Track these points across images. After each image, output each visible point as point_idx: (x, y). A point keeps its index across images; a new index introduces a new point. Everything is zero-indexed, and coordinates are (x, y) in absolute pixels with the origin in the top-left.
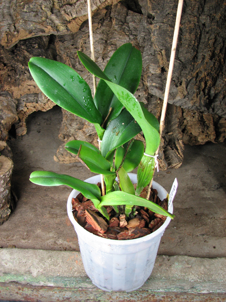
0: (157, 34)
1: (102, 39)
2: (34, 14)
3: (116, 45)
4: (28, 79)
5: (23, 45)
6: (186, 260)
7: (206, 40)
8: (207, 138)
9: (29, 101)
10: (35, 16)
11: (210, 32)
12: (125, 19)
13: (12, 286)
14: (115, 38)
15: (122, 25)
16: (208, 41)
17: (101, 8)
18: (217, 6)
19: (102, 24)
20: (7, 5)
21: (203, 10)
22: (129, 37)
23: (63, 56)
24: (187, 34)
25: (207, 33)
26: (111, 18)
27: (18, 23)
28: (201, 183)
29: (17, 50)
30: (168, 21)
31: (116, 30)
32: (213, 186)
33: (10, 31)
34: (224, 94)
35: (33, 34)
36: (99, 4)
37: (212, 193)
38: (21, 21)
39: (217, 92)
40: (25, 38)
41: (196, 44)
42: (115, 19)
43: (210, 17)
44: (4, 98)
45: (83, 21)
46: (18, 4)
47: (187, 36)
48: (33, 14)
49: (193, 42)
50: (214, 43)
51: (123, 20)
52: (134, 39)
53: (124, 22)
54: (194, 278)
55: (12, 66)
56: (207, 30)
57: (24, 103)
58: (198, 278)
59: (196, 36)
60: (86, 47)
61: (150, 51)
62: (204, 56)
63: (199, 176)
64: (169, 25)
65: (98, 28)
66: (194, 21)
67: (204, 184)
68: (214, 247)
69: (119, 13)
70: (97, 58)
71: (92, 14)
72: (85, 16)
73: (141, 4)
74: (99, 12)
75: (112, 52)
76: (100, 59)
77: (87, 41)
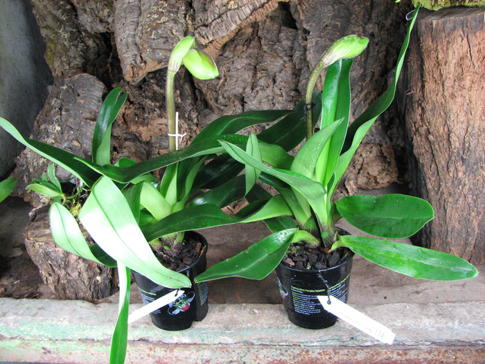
0: (313, 51)
1: (250, 64)
2: (164, 40)
3: (267, 70)
4: (159, 117)
5: (152, 78)
7: (376, 53)
9: (162, 147)
10: (165, 43)
11: (380, 43)
12: (277, 37)
13: (142, 345)
14: (265, 62)
15: (273, 45)
16: (378, 54)
17: (243, 27)
18: (387, 11)
19: (248, 46)
20: (132, 33)
21: (370, 16)
22: (283, 59)
23: (203, 90)
25: (377, 44)
26: (259, 37)
27: (146, 53)
29: (146, 85)
30: (326, 34)
31: (265, 52)
33: (136, 63)
35: (163, 63)
36: (239, 22)
38: (148, 50)
39: (392, 115)
40: (153, 70)
42: (264, 39)
43: (378, 24)
44: (132, 143)
45: (223, 44)
46: (144, 31)
48: (162, 40)
50: (386, 57)
51: (274, 39)
52: (289, 60)
53: (275, 42)
55: (139, 104)
56: (376, 40)
57: (157, 151)
60: (230, 76)
62: (374, 73)
64: (329, 39)
65: (243, 51)
66: (358, 31)
68: (385, 297)
69: (268, 31)
70: (244, 89)
71: (233, 35)
72: (223, 37)
73: (295, 16)
74: (243, 31)
75: (263, 79)
76: (248, 90)
77: (231, 68)
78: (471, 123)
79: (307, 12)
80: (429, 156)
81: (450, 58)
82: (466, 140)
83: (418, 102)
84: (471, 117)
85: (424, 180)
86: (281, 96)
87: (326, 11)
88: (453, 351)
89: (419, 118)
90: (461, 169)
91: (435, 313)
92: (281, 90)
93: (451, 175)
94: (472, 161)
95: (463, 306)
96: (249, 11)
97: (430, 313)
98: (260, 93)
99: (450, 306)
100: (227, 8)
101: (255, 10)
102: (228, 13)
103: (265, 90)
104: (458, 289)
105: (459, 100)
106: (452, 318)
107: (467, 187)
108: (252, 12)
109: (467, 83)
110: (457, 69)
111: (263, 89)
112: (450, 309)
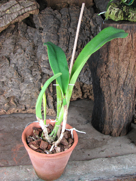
0: (45, 38)
1: (13, 42)
3: (21, 45)
6: (74, 163)
8: (77, 95)
12: (26, 31)
14: (20, 41)
15: (25, 34)
17: (12, 23)
19: (13, 33)
21: (70, 25)
22: (29, 41)
24: (62, 38)
26: (18, 30)
28: (76, 121)
30: (51, 31)
31: (21, 37)
32: (84, 122)
34: (85, 70)
36: (11, 20)
37: (84, 126)
41: (67, 43)
42: (20, 31)
43: (74, 29)
45: (2, 30)
47: (62, 39)
49: (66, 42)
51: (25, 31)
52: (32, 42)
53: (25, 33)
54: (80, 173)
56: (73, 36)
58: (82, 172)
59: (67, 39)
61: (41, 48)
63: (75, 118)
64: (52, 33)
65: (10, 36)
66: (65, 31)
67: (78, 121)
68: (89, 155)
69: (22, 27)
70: (10, 53)
71: (7, 27)
72: (3, 27)
73: (35, 22)
74: (11, 26)
75: (19, 49)
76: (12, 54)
77: (4, 43)
78: (129, 73)
79: (43, 20)
80: (107, 87)
81: (124, 43)
82: (126, 81)
83: (105, 62)
84: (129, 71)
85: (104, 98)
86: (28, 57)
87: (51, 20)
88: (124, 179)
89: (105, 69)
90: (122, 93)
91: (116, 162)
92: (28, 55)
93: (117, 96)
94: (127, 90)
95: (127, 157)
96: (16, 16)
97: (114, 162)
98: (18, 56)
99: (122, 158)
100: (5, 13)
101: (19, 16)
102: (6, 15)
103: (20, 54)
104: (119, 147)
105: (125, 62)
106: (125, 164)
107: (123, 102)
108: (18, 17)
109: (129, 55)
110: (126, 48)
111: (19, 54)
112: (122, 160)
